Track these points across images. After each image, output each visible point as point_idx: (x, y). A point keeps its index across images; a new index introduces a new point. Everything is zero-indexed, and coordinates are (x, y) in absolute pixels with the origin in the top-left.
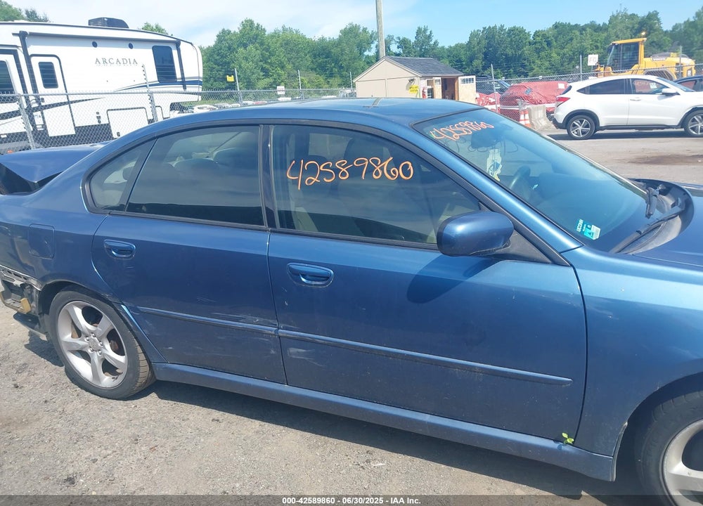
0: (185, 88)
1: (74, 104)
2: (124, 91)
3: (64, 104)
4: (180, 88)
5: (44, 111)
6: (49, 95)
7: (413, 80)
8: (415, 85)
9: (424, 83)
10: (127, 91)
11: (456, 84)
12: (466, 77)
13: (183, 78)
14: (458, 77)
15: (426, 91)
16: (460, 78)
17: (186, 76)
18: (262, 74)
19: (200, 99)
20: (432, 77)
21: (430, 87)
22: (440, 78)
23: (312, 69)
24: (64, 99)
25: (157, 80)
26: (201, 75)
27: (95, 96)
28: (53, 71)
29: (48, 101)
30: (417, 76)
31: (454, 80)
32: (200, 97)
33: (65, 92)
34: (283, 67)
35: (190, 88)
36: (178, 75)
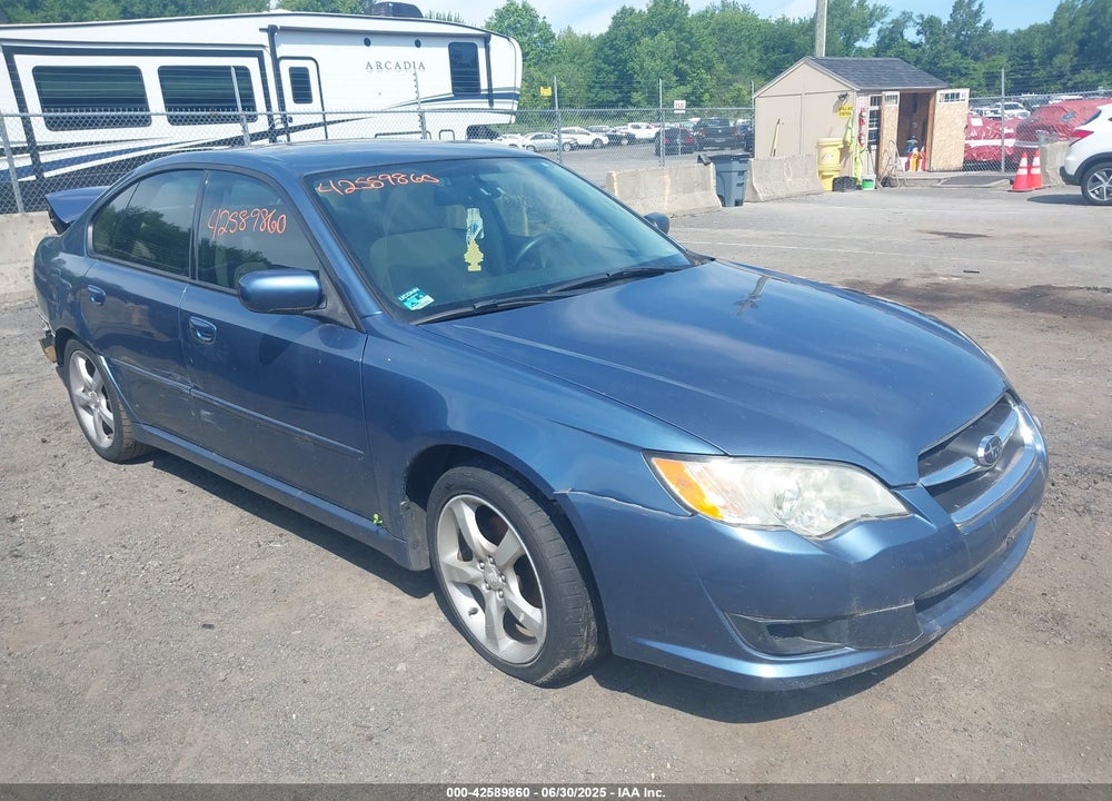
0: (491, 103)
1: (331, 126)
2: (400, 109)
3: (320, 125)
4: (484, 104)
5: (291, 135)
6: (299, 113)
7: (844, 96)
8: (847, 104)
9: (863, 103)
10: (403, 109)
11: (931, 102)
12: (950, 91)
13: (490, 89)
14: (935, 91)
15: (866, 115)
16: (939, 93)
17: (494, 87)
18: (675, 78)
19: (513, 121)
20: (881, 91)
21: (876, 108)
22: (898, 93)
23: (759, 72)
24: (319, 119)
25: (451, 91)
26: (519, 85)
27: (360, 116)
28: (308, 82)
29: (297, 121)
30: (853, 90)
31: (930, 95)
32: (514, 117)
33: (320, 110)
34: (709, 69)
35: (498, 104)
36: (484, 85)
